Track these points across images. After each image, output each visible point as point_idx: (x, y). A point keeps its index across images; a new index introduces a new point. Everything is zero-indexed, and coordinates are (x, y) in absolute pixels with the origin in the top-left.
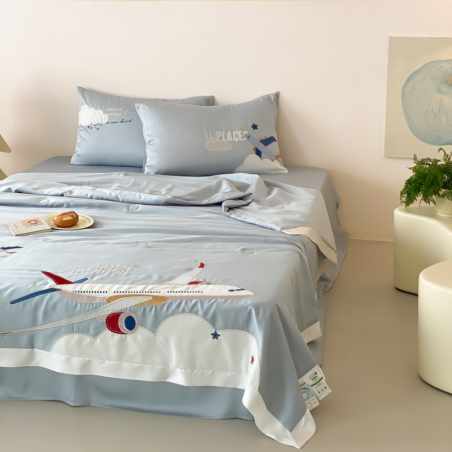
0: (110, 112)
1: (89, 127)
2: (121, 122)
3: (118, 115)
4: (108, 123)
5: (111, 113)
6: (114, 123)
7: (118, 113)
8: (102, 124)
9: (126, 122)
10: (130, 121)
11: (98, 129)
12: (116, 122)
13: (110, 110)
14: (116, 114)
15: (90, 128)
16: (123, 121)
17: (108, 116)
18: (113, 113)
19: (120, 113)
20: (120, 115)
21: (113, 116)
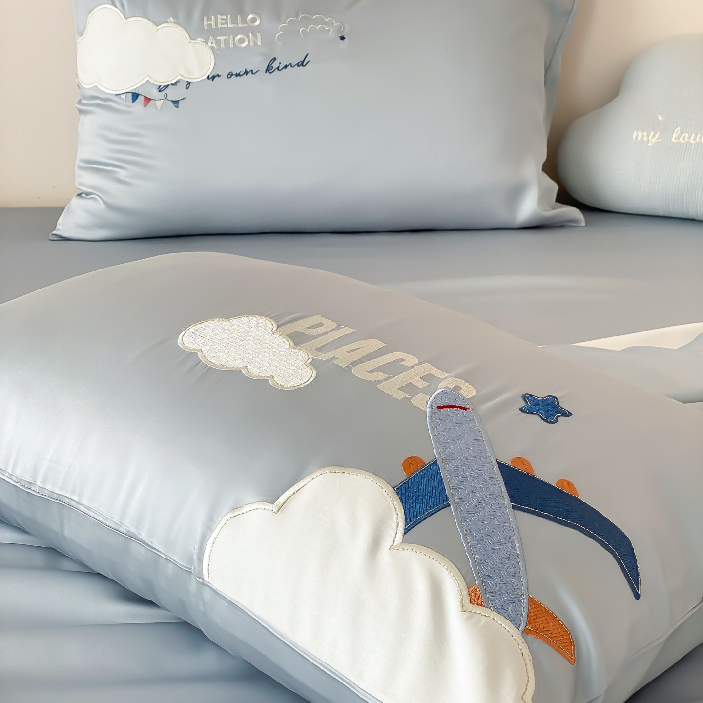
0: (214, 32)
1: (135, 96)
2: (269, 70)
3: (252, 44)
4: (214, 77)
5: (222, 38)
6: (237, 75)
7: (248, 37)
8: (189, 83)
9: (286, 67)
10: (302, 64)
11: (176, 103)
12: (246, 73)
13: (213, 23)
14: (241, 41)
15: (141, 99)
16: (275, 65)
17: (212, 48)
18: (231, 37)
19: (259, 35)
20: (259, 44)
21: (231, 46)
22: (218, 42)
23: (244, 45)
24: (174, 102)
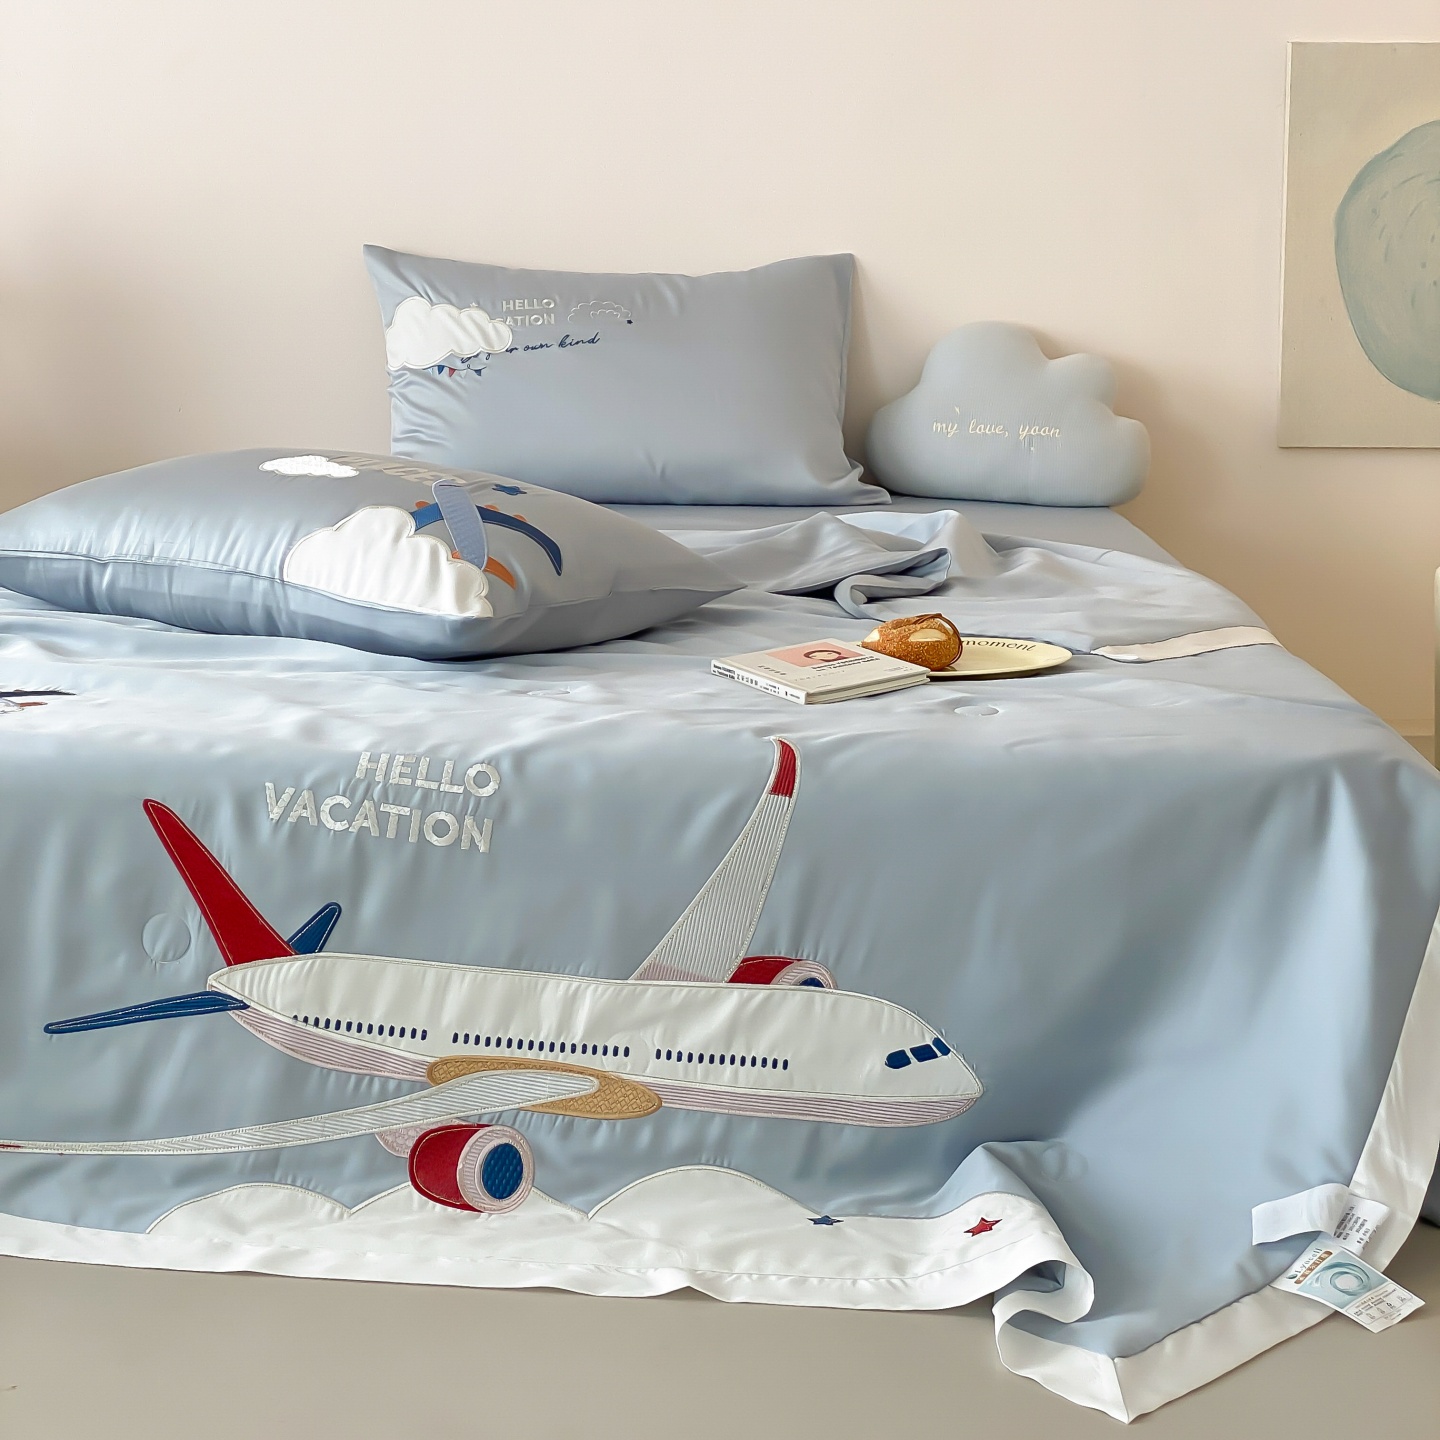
0: (513, 313)
1: (442, 368)
2: (561, 345)
3: (546, 323)
4: (511, 350)
5: (519, 318)
6: (533, 348)
7: (543, 317)
8: (489, 354)
9: (577, 343)
10: (592, 341)
11: (478, 372)
12: (541, 346)
13: (511, 306)
14: (537, 320)
15: (446, 370)
16: (568, 341)
17: (509, 326)
18: (527, 317)
19: (552, 315)
20: (553, 322)
21: (527, 324)
22: (516, 321)
23: (539, 323)
24: (476, 371)
